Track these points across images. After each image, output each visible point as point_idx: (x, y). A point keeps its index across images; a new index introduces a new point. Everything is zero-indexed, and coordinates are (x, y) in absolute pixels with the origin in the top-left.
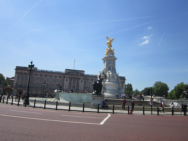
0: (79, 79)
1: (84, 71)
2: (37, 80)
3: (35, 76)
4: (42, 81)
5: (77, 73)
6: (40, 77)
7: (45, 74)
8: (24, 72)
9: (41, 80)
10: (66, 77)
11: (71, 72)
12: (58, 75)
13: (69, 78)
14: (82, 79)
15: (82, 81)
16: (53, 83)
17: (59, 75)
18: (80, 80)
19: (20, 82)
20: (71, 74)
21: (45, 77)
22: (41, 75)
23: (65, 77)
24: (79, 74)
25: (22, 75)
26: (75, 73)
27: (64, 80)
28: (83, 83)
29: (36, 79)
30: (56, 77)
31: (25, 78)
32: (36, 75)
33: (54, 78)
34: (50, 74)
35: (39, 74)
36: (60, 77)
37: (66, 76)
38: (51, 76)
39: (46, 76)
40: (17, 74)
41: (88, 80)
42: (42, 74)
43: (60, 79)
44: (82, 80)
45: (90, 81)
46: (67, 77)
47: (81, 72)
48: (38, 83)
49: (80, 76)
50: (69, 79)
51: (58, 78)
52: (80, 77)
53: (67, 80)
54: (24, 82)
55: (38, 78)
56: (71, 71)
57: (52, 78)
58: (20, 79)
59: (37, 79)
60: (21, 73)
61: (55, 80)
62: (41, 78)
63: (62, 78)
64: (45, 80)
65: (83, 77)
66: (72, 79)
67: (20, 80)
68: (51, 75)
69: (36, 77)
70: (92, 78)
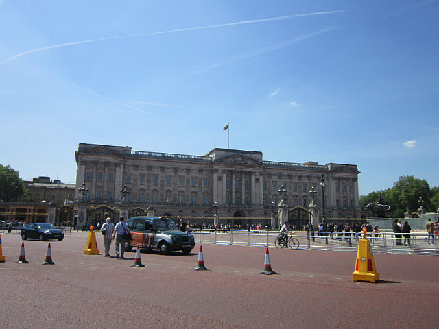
0: (250, 174)
1: (261, 153)
2: (139, 182)
3: (132, 171)
4: (152, 183)
5: (243, 158)
6: (146, 172)
7: (161, 164)
8: (103, 159)
9: (149, 181)
10: (217, 171)
11: (230, 157)
12: (194, 165)
13: (224, 171)
14: (257, 174)
15: (257, 180)
16: (184, 189)
17: (197, 165)
18: (253, 178)
19: (94, 189)
20: (229, 161)
21: (159, 173)
22: (150, 168)
23: (213, 171)
24: (250, 162)
25: (97, 169)
26: (240, 159)
27: (211, 178)
28: (262, 185)
29: (135, 180)
30: (188, 170)
31: (106, 178)
32: (136, 167)
33: (185, 174)
34: (173, 164)
35: (145, 163)
36: (200, 171)
37: (215, 167)
38: (176, 170)
39: (163, 169)
40: (83, 167)
41: (270, 175)
42: (152, 163)
43: (199, 176)
44: (257, 177)
45: (274, 178)
46: (220, 171)
47: (255, 155)
48: (144, 190)
49: (253, 166)
50: (224, 176)
51: (194, 174)
52: (251, 169)
53: (220, 179)
54: (105, 189)
55: (142, 176)
56: (228, 154)
57: (178, 174)
58: (94, 180)
59: (139, 177)
60: (96, 163)
61: (188, 180)
62: (149, 175)
63: (205, 175)
64: (162, 181)
65: (261, 170)
66: (234, 176)
67: (94, 184)
68: (176, 165)
69: (136, 173)
70: (280, 171)
